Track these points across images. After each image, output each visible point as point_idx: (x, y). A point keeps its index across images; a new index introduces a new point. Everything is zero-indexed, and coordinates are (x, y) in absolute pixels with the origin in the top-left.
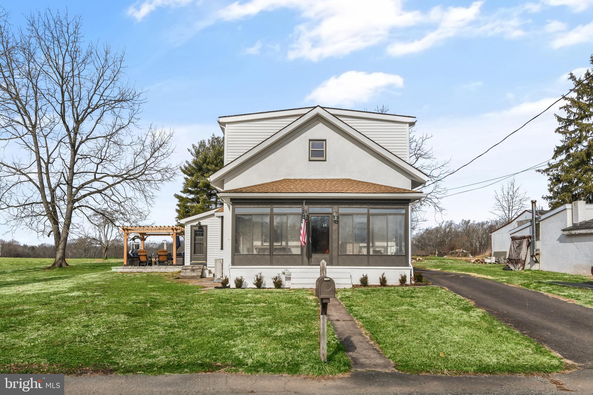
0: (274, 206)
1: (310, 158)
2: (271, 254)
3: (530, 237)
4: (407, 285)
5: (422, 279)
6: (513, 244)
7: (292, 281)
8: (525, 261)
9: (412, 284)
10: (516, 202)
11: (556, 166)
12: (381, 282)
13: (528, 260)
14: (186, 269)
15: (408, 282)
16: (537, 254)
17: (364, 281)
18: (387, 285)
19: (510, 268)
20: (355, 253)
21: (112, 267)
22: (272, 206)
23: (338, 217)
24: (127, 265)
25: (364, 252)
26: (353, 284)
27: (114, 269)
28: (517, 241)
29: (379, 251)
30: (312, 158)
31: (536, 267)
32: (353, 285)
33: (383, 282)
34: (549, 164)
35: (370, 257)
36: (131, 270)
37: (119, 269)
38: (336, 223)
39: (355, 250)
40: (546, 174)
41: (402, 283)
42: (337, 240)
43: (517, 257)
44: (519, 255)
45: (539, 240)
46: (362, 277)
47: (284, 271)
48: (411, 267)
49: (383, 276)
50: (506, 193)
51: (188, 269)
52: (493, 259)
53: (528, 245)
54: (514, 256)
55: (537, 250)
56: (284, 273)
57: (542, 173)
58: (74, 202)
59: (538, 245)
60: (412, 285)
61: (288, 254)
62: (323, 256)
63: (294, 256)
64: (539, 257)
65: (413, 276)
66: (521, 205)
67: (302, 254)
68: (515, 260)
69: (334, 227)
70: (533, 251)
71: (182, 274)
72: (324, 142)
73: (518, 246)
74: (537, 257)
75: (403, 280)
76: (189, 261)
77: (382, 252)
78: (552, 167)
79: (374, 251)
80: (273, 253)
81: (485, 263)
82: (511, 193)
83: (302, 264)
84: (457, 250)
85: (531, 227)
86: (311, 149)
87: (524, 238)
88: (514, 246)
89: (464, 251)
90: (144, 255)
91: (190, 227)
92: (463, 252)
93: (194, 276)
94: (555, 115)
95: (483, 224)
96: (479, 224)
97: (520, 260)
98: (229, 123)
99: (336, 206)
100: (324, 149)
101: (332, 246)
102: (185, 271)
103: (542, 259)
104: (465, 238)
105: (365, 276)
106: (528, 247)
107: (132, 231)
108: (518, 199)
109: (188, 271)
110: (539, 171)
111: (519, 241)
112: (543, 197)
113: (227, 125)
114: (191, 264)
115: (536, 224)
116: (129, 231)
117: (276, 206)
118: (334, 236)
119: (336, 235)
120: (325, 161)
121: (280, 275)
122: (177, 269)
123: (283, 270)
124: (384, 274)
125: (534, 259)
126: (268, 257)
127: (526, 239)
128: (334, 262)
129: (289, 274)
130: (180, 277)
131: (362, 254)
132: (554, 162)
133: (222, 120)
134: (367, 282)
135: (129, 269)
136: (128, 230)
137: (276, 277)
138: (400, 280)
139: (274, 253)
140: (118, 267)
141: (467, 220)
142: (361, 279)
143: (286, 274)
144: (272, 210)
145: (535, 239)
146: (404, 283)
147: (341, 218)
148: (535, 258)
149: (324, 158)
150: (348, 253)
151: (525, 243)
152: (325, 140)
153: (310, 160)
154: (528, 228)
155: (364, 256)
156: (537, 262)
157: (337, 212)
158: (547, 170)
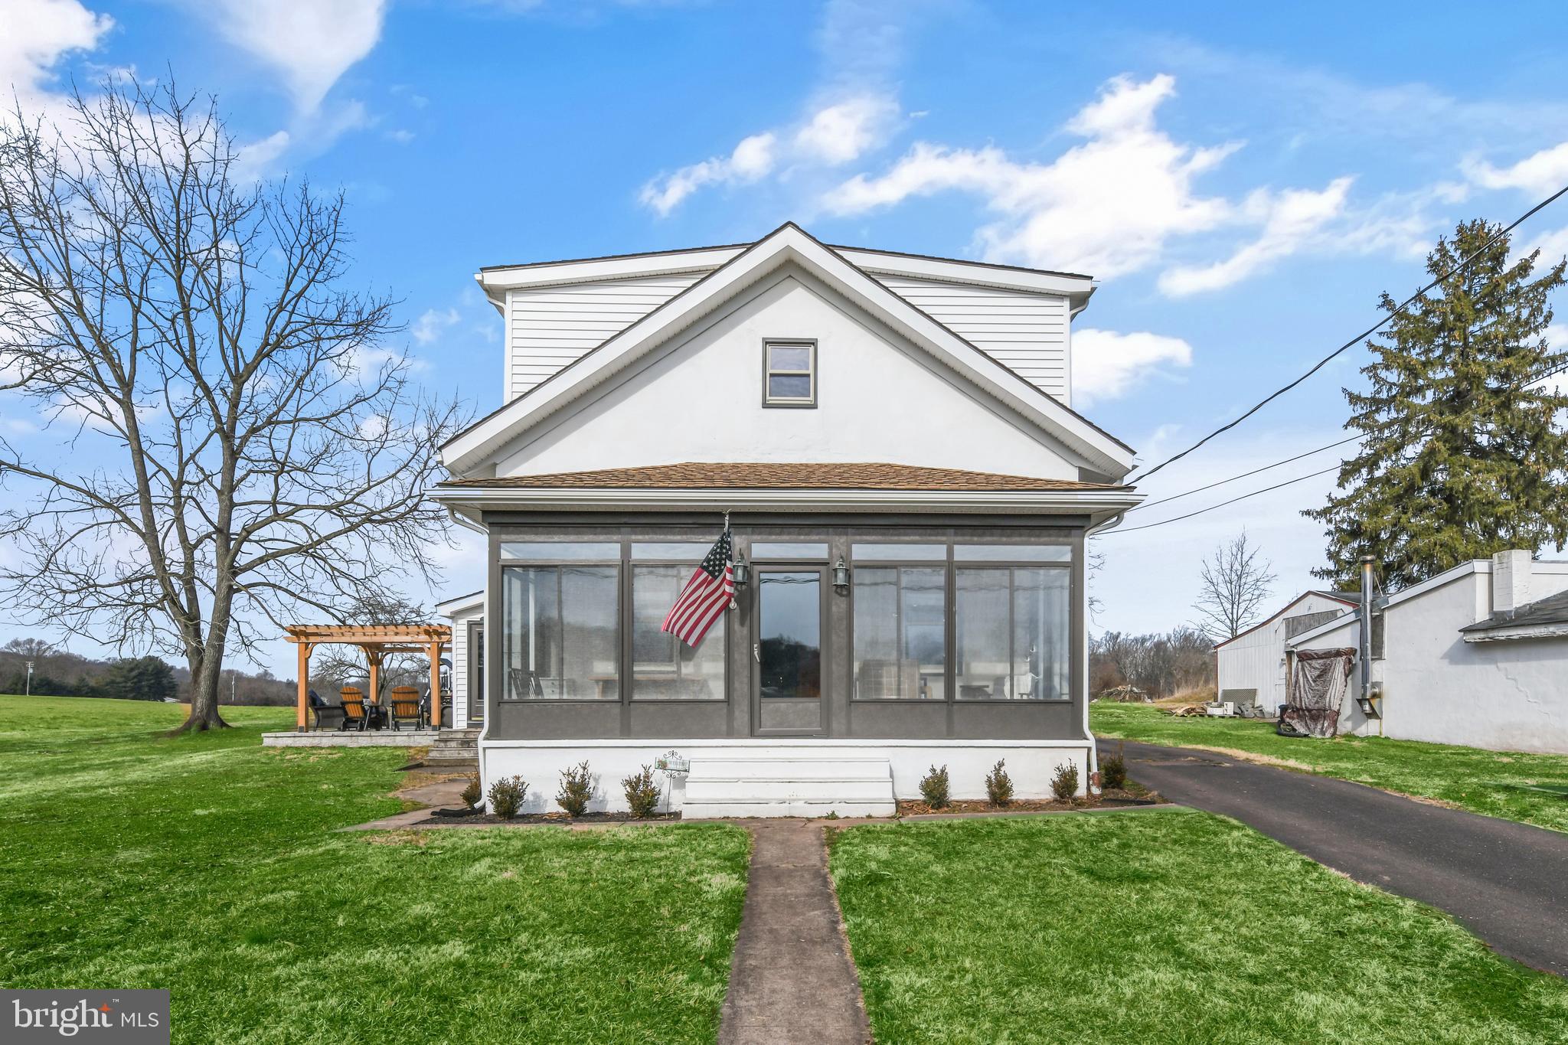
0: (634, 537)
1: (768, 398)
2: (625, 701)
3: (1353, 651)
4: (1079, 803)
5: (1123, 778)
6: (1303, 669)
7: (692, 791)
8: (1338, 713)
9: (1093, 796)
10: (1246, 586)
11: (1346, 503)
12: (992, 794)
13: (1347, 710)
14: (446, 741)
15: (1081, 792)
16: (1374, 696)
17: (936, 791)
18: (1012, 802)
19: (1294, 730)
20: (905, 696)
21: (263, 735)
22: (626, 537)
23: (849, 575)
24: (307, 728)
25: (937, 691)
26: (900, 797)
27: (268, 740)
28: (1316, 663)
29: (980, 689)
30: (772, 400)
31: (1371, 728)
32: (898, 803)
33: (1000, 792)
34: (1330, 499)
35: (955, 707)
36: (315, 742)
37: (285, 740)
38: (841, 595)
39: (905, 686)
40: (1323, 521)
41: (1062, 796)
42: (845, 652)
43: (1317, 702)
44: (1322, 696)
45: (1380, 659)
46: (929, 774)
47: (662, 758)
48: (1091, 742)
49: (998, 770)
50: (1226, 566)
51: (452, 740)
52: (1230, 708)
53: (1349, 671)
54: (1307, 700)
55: (1374, 685)
56: (663, 765)
57: (1315, 518)
58: (235, 572)
59: (1379, 671)
60: (1091, 801)
61: (684, 697)
62: (800, 706)
63: (703, 705)
64: (1381, 702)
65: (1095, 769)
66: (1257, 592)
67: (728, 700)
68: (1309, 711)
69: (834, 609)
70: (1365, 688)
71: (434, 754)
72: (812, 348)
73: (1319, 676)
74: (1375, 702)
75: (1065, 785)
76: (465, 717)
77: (990, 690)
78: (1337, 504)
79: (966, 689)
80: (631, 694)
81: (1210, 716)
82: (1237, 566)
83: (730, 734)
84: (1120, 688)
85: (1358, 625)
86: (770, 371)
87: (1338, 653)
88: (1305, 675)
89: (1135, 689)
90: (357, 703)
91: (465, 627)
92: (1132, 691)
93: (464, 760)
94: (1344, 390)
95: (1144, 640)
96: (1136, 640)
97: (1325, 710)
98: (517, 290)
99: (843, 539)
100: (811, 371)
101: (829, 673)
102: (442, 744)
103: (1387, 707)
104: (1113, 665)
105: (938, 771)
106: (1347, 676)
107: (318, 639)
108: (1249, 579)
109: (453, 744)
110: (1308, 513)
111: (1321, 661)
112: (1312, 572)
113: (509, 298)
114: (469, 726)
115: (1373, 619)
116: (312, 639)
117: (640, 537)
118: (834, 638)
119: (844, 634)
120: (814, 406)
121: (651, 771)
122: (424, 739)
123: (660, 754)
124: (1001, 764)
125: (1367, 707)
126: (616, 710)
127: (1344, 657)
128: (835, 725)
129: (680, 767)
130: (426, 763)
131: (929, 697)
132: (1341, 494)
133: (493, 279)
134: (944, 794)
135: (311, 739)
136: (307, 635)
137: (638, 778)
138: (1056, 786)
139: (636, 697)
140: (278, 734)
141: (1115, 633)
142: (927, 782)
143: (670, 766)
144: (626, 551)
145: (1369, 657)
146: (1071, 793)
147: (858, 576)
148: (1369, 704)
149: (812, 398)
150: (886, 696)
151: (1339, 667)
152: (813, 343)
153: (766, 405)
154: (1348, 629)
155: (937, 706)
156: (1373, 715)
157: (846, 558)
158: (1324, 512)
